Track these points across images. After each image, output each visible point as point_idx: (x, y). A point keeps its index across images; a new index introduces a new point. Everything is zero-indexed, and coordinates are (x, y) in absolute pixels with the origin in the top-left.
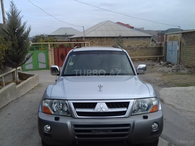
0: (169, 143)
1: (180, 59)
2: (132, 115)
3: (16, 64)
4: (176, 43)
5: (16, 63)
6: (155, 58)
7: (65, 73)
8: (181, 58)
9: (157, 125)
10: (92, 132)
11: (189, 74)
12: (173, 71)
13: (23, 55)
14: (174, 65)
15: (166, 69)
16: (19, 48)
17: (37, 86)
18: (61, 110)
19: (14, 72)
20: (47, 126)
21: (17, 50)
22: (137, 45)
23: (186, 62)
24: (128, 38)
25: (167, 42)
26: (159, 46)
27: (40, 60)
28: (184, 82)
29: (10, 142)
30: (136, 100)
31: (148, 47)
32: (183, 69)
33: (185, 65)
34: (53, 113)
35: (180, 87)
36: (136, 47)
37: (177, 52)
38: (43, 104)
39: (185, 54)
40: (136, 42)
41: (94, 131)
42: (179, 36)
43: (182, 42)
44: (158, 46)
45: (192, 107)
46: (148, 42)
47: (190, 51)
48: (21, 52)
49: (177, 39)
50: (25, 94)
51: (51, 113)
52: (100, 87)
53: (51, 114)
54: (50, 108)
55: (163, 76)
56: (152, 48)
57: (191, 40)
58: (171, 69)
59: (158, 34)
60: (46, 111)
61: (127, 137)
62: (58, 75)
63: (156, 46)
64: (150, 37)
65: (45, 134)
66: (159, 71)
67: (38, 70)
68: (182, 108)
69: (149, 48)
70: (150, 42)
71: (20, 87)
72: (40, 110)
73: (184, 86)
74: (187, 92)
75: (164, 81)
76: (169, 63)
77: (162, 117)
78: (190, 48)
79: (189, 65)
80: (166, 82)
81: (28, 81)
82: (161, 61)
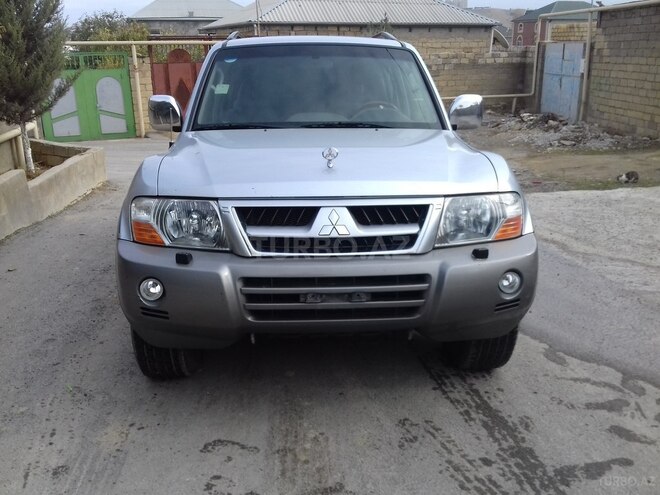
0: (547, 347)
1: (586, 104)
2: (434, 249)
3: (22, 108)
4: (576, 49)
5: (20, 105)
6: (502, 103)
7: (200, 122)
8: (590, 101)
9: (517, 280)
10: (302, 299)
11: (615, 152)
12: (562, 142)
13: (43, 76)
14: (566, 124)
15: (539, 136)
16: (29, 51)
17: (98, 188)
18: (196, 234)
19: (16, 138)
20: (151, 283)
21: (20, 60)
22: (444, 53)
23: (606, 116)
24: (414, 31)
25: (545, 46)
26: (519, 59)
27: (103, 104)
28: (600, 175)
29: (20, 352)
30: (450, 199)
31: (481, 61)
32: (597, 137)
33: (604, 123)
34: (167, 242)
35: (585, 192)
36: (440, 61)
37: (577, 81)
38: (133, 213)
39: (603, 87)
40: (439, 45)
41: (309, 299)
42: (588, 28)
43: (597, 47)
44: (516, 60)
45: (623, 246)
46: (481, 44)
47: (621, 75)
48: (38, 65)
49: (579, 38)
50: (61, 212)
51: (163, 242)
52: (329, 157)
53: (162, 246)
54: (157, 227)
55: (530, 157)
56: (494, 66)
57: (629, 37)
58: (556, 138)
59: (516, 22)
60: (143, 235)
61: (418, 316)
62: (178, 129)
63: (509, 60)
64: (488, 27)
65: (142, 308)
66: (517, 144)
67: (99, 139)
68: (590, 250)
69: (486, 65)
70: (488, 47)
71: (41, 186)
72: (123, 235)
73: (598, 189)
74: (609, 203)
75: (533, 174)
76: (548, 116)
77: (536, 255)
78: (623, 67)
79: (615, 125)
80: (539, 176)
81: (69, 170)
82: (522, 111)
